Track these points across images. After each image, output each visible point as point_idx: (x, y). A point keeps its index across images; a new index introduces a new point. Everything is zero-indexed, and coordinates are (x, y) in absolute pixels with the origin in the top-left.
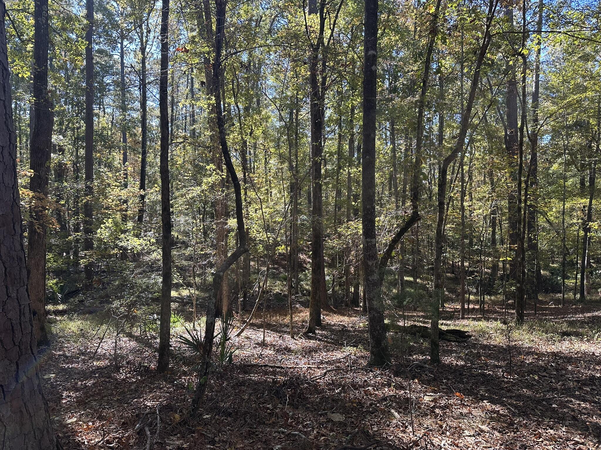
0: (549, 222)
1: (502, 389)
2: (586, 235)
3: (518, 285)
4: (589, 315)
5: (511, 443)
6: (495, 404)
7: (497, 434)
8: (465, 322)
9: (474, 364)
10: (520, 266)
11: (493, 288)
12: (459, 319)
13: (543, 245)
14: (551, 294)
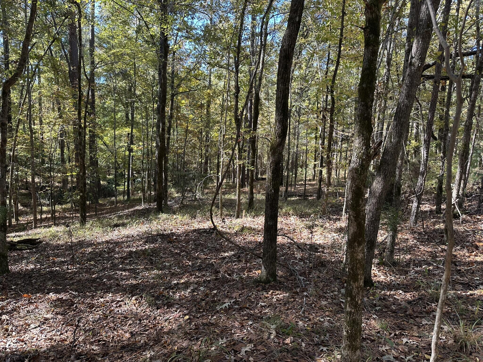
0: (105, 144)
1: (66, 279)
2: (130, 154)
3: (81, 194)
4: (132, 209)
5: (71, 320)
6: (60, 293)
7: (60, 317)
8: (38, 230)
9: (43, 265)
10: (82, 179)
11: (63, 198)
12: (32, 229)
13: (102, 163)
14: (108, 198)
